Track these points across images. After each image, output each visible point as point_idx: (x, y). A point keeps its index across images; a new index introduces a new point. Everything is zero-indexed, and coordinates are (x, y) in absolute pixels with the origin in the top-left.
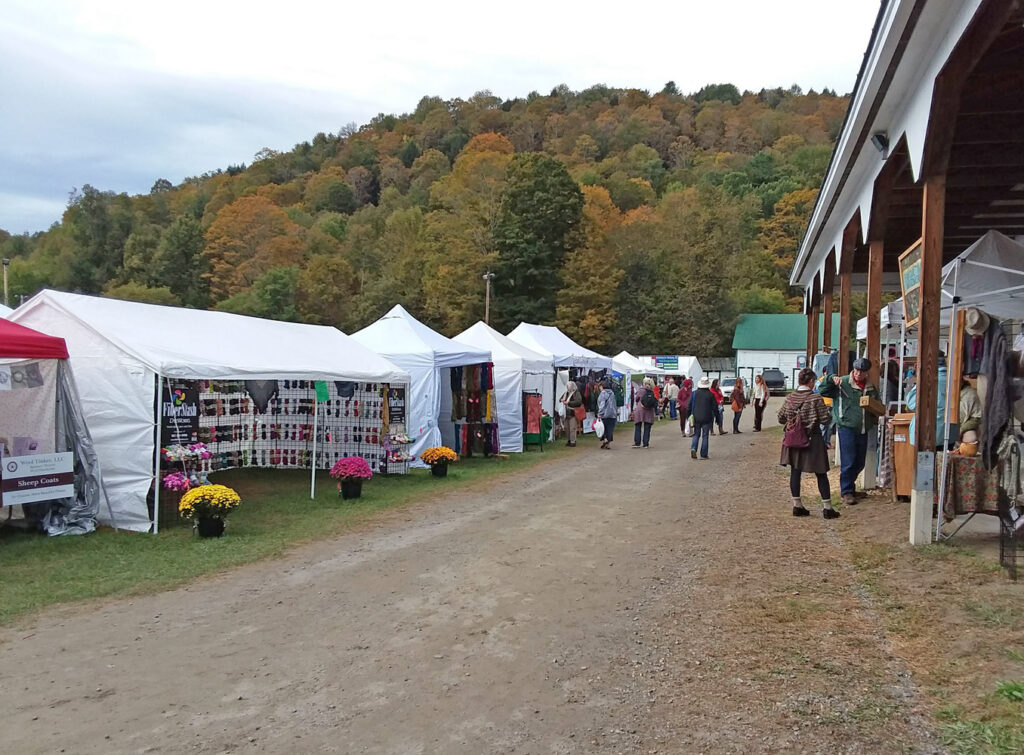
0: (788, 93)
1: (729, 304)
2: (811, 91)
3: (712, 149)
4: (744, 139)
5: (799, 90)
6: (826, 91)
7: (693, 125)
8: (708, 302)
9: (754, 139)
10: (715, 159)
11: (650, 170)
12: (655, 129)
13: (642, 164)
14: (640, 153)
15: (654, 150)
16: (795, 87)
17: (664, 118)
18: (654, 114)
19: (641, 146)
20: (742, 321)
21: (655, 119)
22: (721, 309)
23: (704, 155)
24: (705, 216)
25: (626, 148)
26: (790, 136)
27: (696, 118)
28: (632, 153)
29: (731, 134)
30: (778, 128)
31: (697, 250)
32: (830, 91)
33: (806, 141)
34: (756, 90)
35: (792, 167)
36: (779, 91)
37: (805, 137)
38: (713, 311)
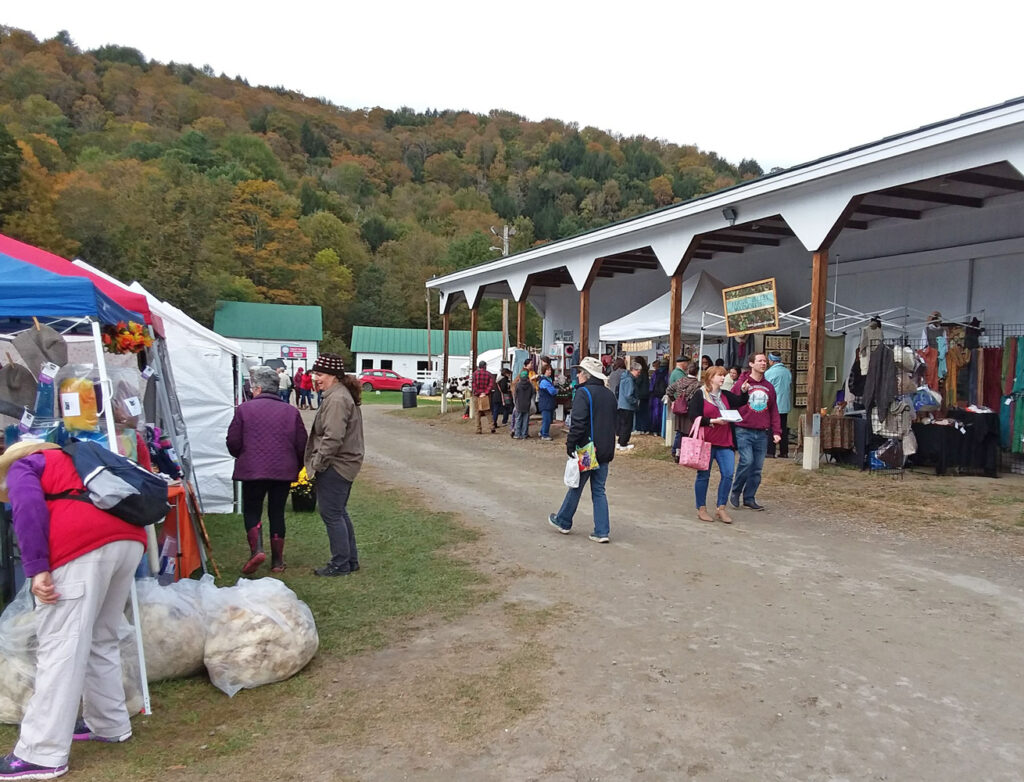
0: (199, 72)
1: (204, 290)
2: (223, 75)
3: (127, 116)
4: (160, 112)
5: (212, 71)
6: (238, 78)
7: (100, 85)
8: (183, 285)
9: (171, 114)
10: (130, 128)
11: (54, 127)
12: (52, 81)
13: (44, 118)
14: (38, 105)
15: (56, 106)
16: (207, 68)
17: (64, 71)
18: (52, 65)
19: (40, 98)
20: (221, 308)
21: (53, 70)
22: (196, 293)
23: (118, 121)
24: (174, 195)
25: (20, 97)
26: (210, 118)
27: (103, 79)
28: (28, 104)
29: (145, 102)
30: (196, 107)
31: (167, 229)
32: (243, 79)
33: (227, 126)
34: (166, 62)
35: (226, 153)
36: (190, 69)
37: (225, 121)
38: (188, 295)
